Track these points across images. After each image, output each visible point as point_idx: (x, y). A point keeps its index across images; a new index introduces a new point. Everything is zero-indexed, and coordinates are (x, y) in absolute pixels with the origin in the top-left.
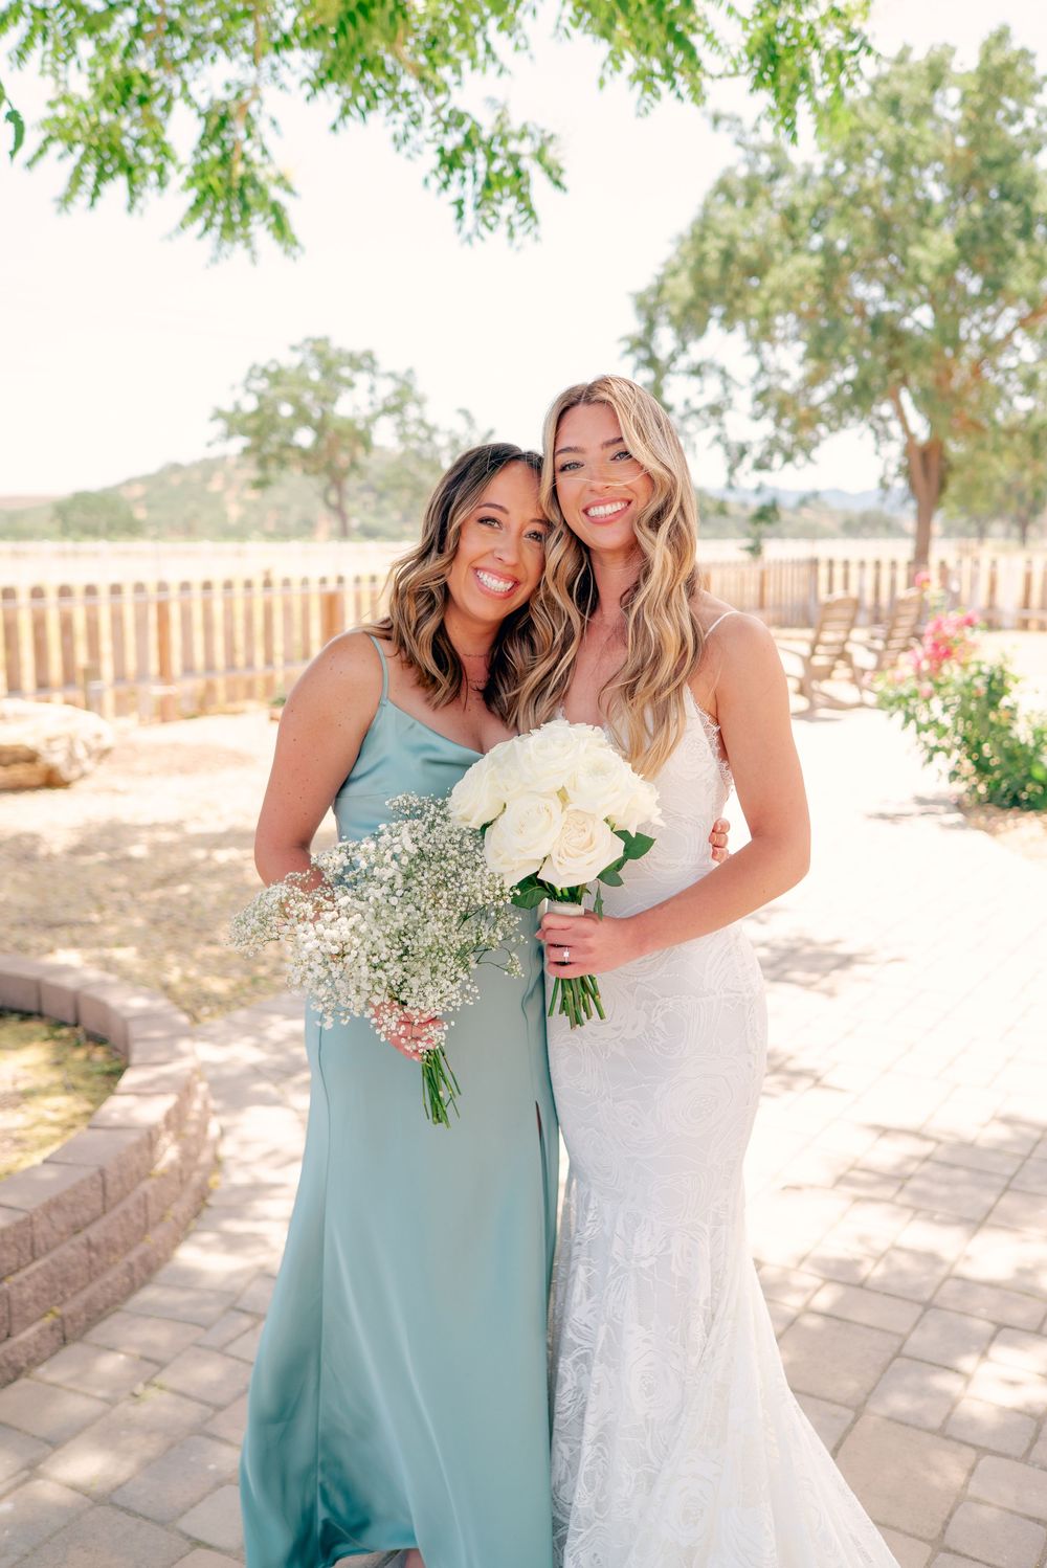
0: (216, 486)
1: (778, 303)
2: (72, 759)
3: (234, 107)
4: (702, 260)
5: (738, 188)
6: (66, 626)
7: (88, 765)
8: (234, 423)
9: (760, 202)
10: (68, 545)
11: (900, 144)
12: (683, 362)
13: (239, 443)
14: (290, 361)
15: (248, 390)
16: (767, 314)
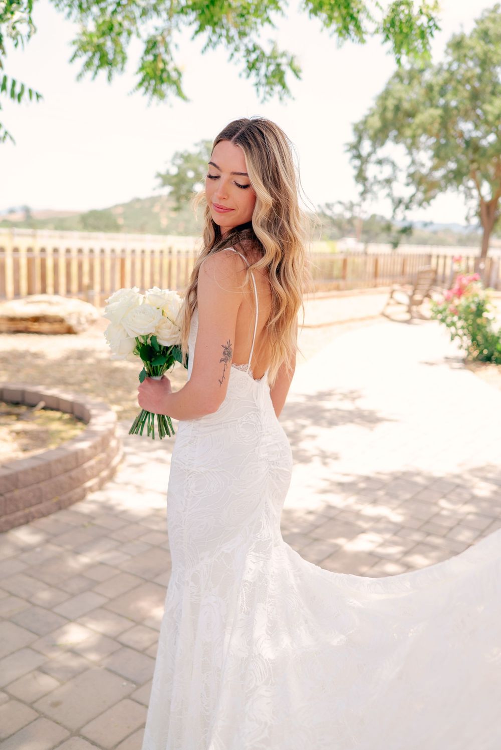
0: (156, 209)
1: (420, 131)
2: (79, 323)
3: (159, 38)
4: (385, 109)
5: (405, 75)
6: (80, 267)
7: (86, 326)
8: (166, 179)
9: (415, 82)
10: (86, 234)
11: (486, 54)
12: (374, 158)
13: (168, 190)
14: (194, 150)
15: (174, 164)
16: (414, 137)
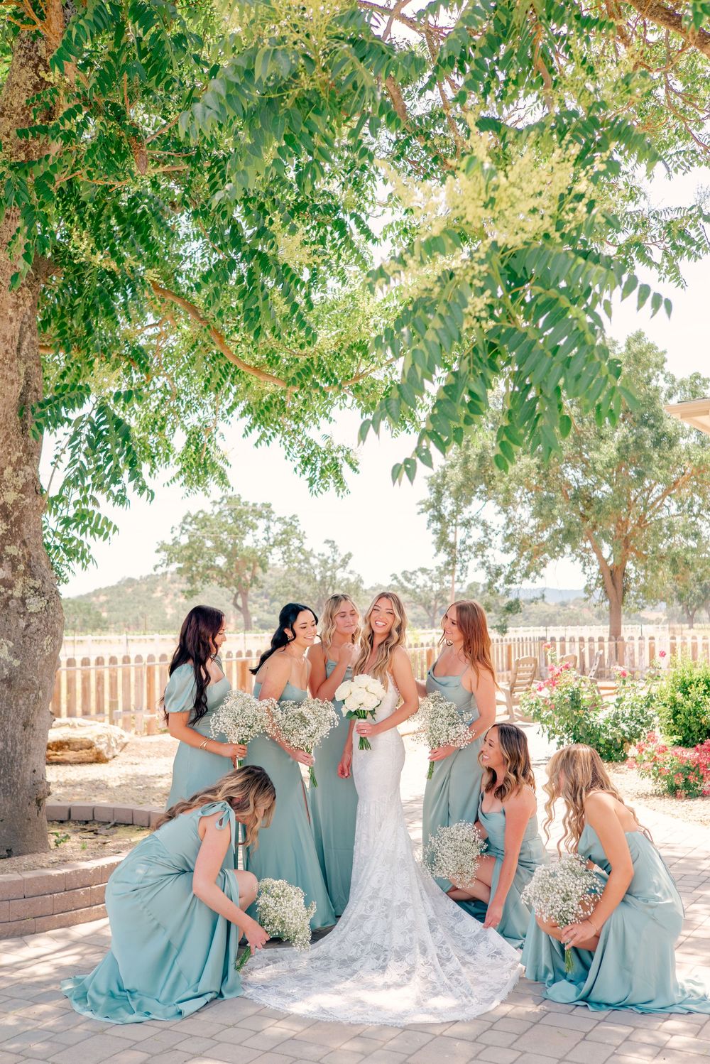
0: (157, 594)
1: (513, 484)
2: (109, 748)
6: (100, 680)
7: (117, 751)
12: (459, 519)
13: (176, 566)
14: (212, 511)
15: (183, 531)
16: (508, 491)
